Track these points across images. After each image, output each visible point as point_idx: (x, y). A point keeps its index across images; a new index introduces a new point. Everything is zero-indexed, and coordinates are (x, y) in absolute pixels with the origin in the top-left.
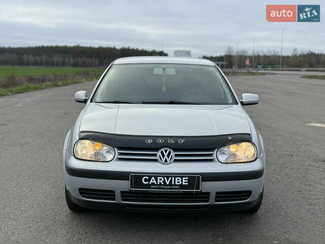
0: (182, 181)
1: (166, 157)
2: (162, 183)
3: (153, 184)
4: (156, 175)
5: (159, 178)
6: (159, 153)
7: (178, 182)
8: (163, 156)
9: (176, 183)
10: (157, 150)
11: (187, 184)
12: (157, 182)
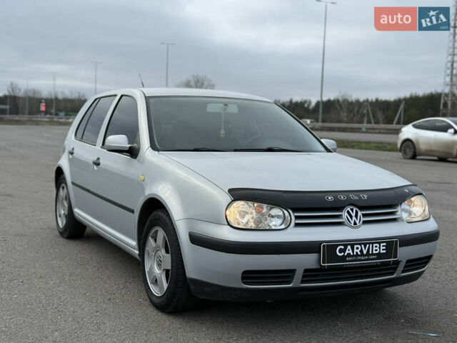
0: (380, 248)
1: (354, 218)
2: (359, 253)
3: (349, 254)
4: (352, 243)
5: (356, 246)
6: (345, 214)
7: (376, 250)
8: (351, 217)
9: (374, 252)
10: (341, 209)
11: (385, 251)
12: (353, 253)
